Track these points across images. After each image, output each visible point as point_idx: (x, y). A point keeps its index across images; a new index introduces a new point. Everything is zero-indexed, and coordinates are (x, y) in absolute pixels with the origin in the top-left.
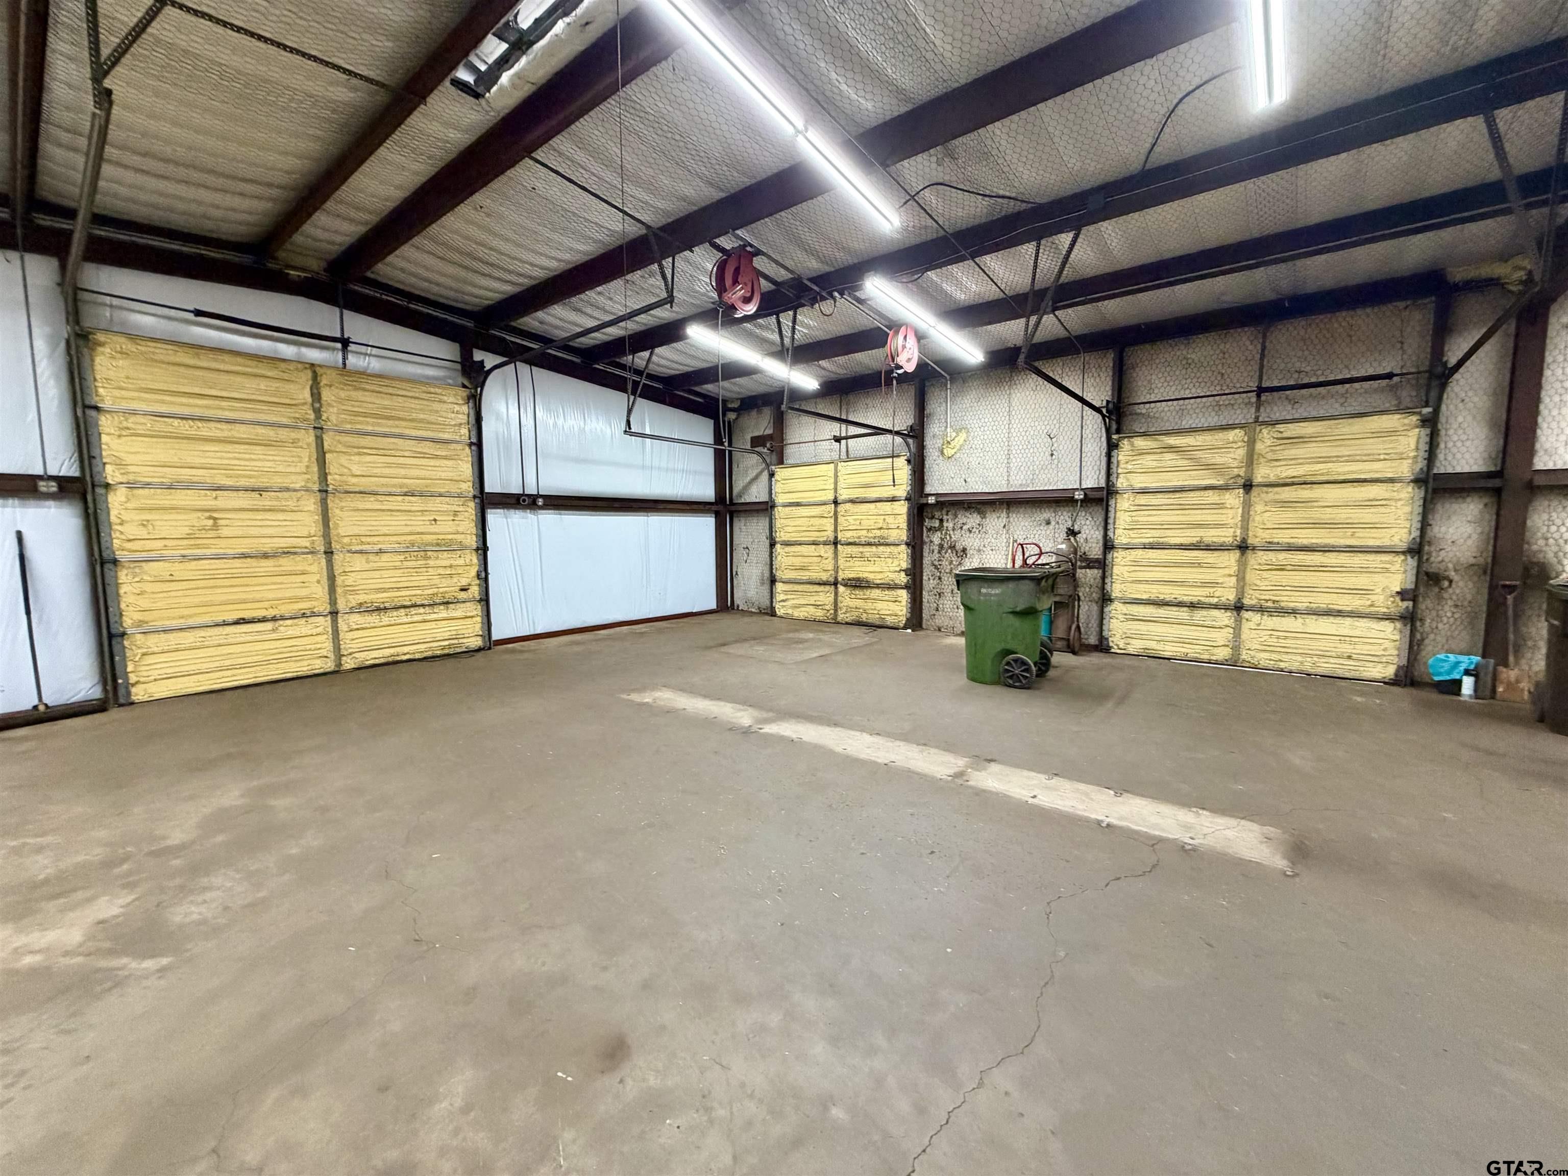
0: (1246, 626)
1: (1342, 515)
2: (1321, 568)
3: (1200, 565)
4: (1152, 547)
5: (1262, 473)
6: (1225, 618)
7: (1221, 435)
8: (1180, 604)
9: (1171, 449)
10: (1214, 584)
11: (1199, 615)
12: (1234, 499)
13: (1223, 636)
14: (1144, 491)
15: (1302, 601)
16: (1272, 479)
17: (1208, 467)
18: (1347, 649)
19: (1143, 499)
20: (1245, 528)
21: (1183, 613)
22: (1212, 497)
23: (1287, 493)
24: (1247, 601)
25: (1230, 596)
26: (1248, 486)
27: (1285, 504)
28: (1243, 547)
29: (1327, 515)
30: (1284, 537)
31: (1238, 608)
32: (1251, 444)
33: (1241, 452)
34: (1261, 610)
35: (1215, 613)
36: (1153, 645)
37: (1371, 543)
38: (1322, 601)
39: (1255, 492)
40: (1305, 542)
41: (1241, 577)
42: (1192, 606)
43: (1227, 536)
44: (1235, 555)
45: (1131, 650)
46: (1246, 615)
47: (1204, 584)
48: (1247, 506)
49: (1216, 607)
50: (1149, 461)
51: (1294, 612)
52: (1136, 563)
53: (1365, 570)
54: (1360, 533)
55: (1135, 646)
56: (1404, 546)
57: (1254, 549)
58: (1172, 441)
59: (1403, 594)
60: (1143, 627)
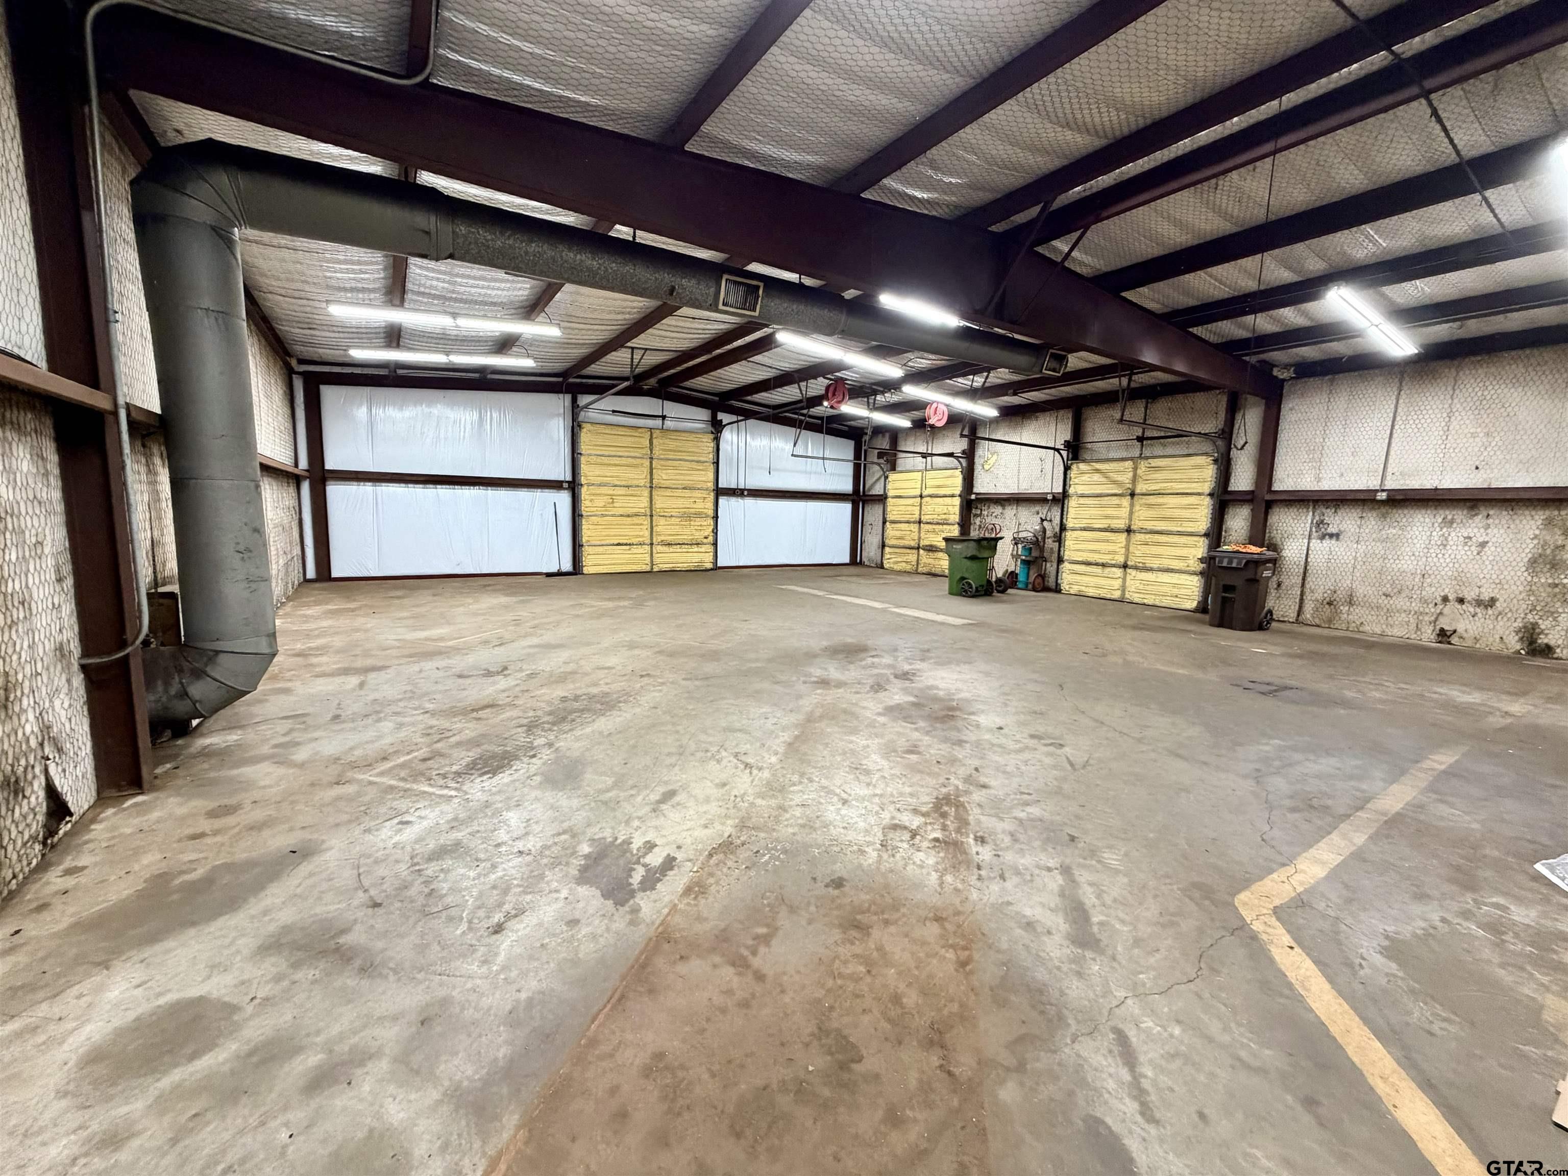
0: (1128, 578)
1: (1177, 513)
2: (1166, 544)
3: (1108, 541)
4: (1084, 529)
5: (1141, 488)
6: (1119, 572)
7: (1122, 464)
8: (1097, 564)
9: (1097, 471)
10: (1114, 553)
11: (1107, 570)
12: (1126, 501)
13: (1117, 583)
14: (1082, 496)
15: (1155, 563)
16: (1144, 491)
17: (1115, 482)
18: (1175, 591)
19: (1082, 501)
20: (1130, 519)
21: (1098, 570)
22: (1115, 501)
23: (1152, 500)
24: (1129, 563)
25: (1121, 559)
26: (1132, 495)
27: (1150, 506)
28: (1129, 531)
29: (1168, 513)
30: (1149, 525)
31: (1125, 566)
32: (1135, 469)
33: (1131, 475)
34: (1136, 568)
35: (1114, 569)
36: (1083, 588)
37: (1189, 530)
38: (1166, 563)
39: (1136, 498)
40: (1159, 528)
41: (1127, 548)
42: (1103, 565)
43: (1121, 524)
44: (1125, 535)
45: (1072, 592)
46: (1129, 571)
47: (1109, 553)
48: (1132, 505)
49: (1114, 566)
50: (1085, 478)
51: (1151, 570)
52: (1076, 539)
53: (1186, 546)
54: (1185, 524)
55: (1074, 590)
56: (1203, 532)
57: (1134, 532)
58: (1098, 466)
59: (1202, 560)
60: (1078, 577)
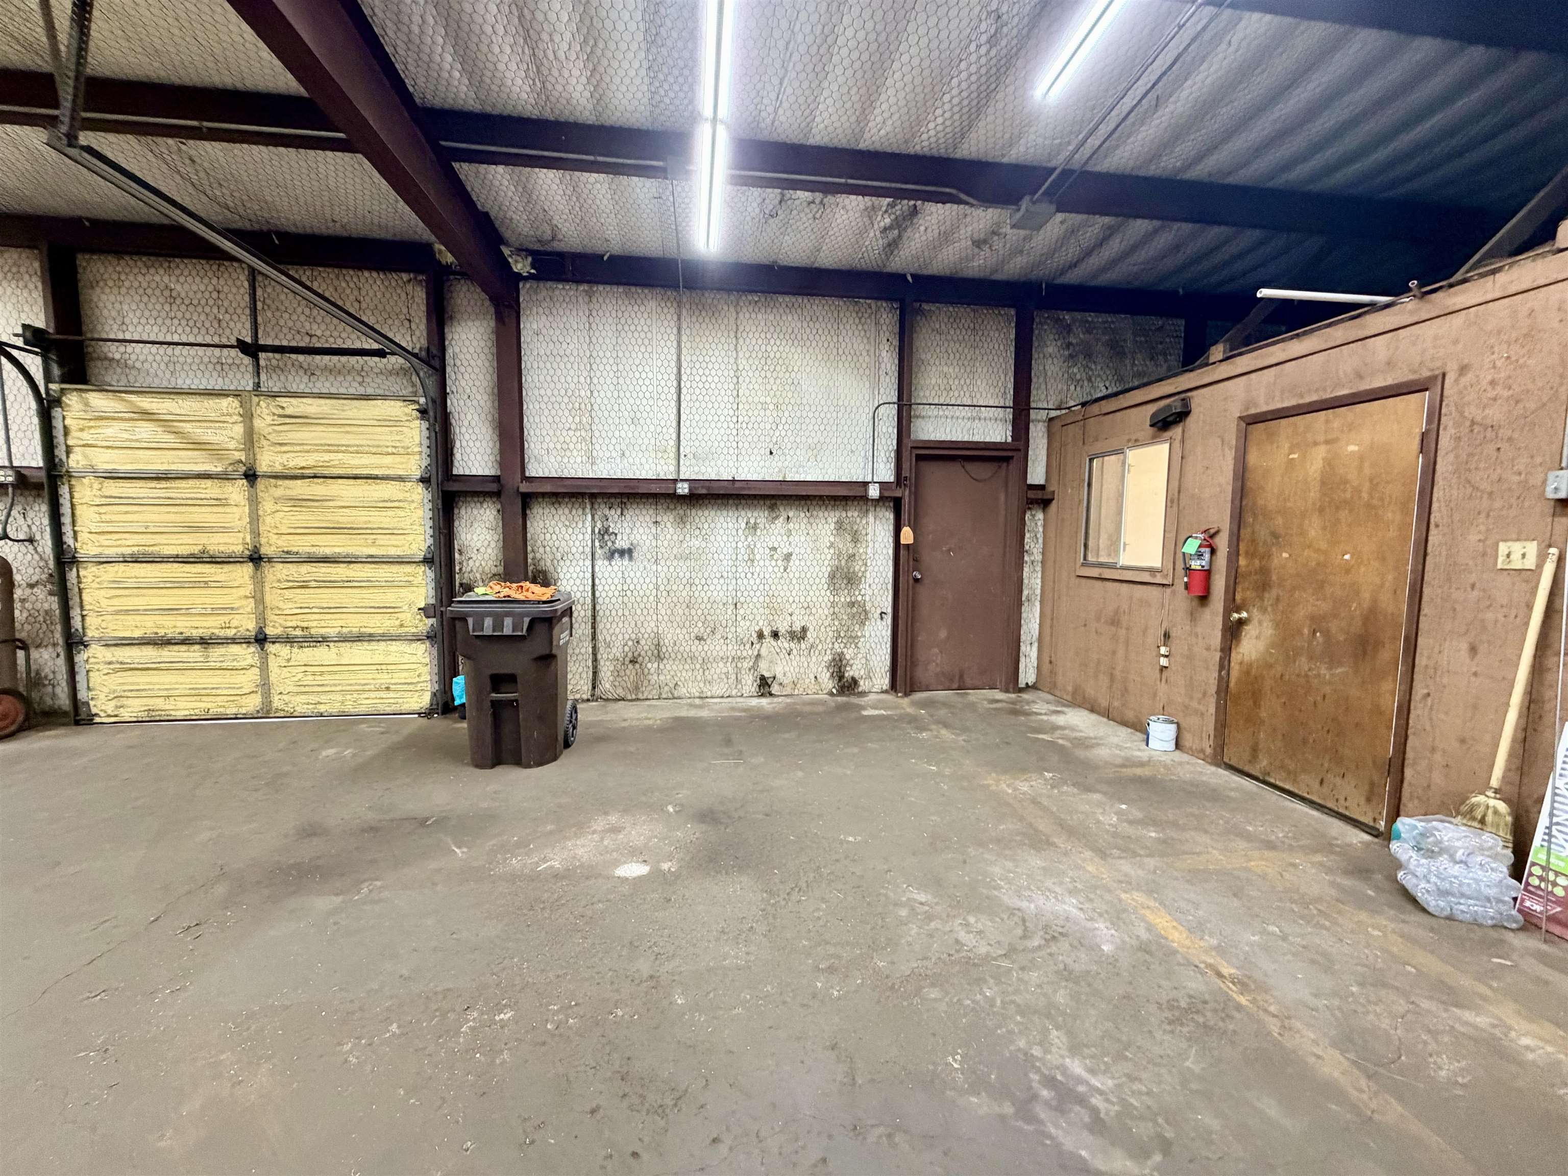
0: (273, 663)
1: (361, 518)
2: (347, 584)
3: (206, 585)
4: (135, 560)
5: (266, 461)
6: (247, 654)
7: (212, 403)
8: (186, 641)
9: (146, 415)
10: (230, 610)
11: (217, 652)
12: (237, 491)
13: (249, 679)
14: (113, 476)
15: (331, 626)
16: (278, 468)
17: (199, 446)
18: (384, 679)
19: (113, 488)
20: (256, 534)
21: (194, 654)
22: (210, 489)
23: (299, 488)
24: (269, 631)
25: (249, 626)
26: (251, 476)
27: (298, 502)
28: (256, 558)
29: (344, 518)
30: (303, 545)
31: (261, 639)
32: (248, 417)
33: (239, 430)
34: (288, 640)
35: (235, 649)
36: (160, 703)
37: (392, 552)
38: (354, 624)
39: (261, 484)
40: (328, 551)
41: (259, 598)
42: (204, 642)
43: (236, 544)
44: (249, 568)
45: (126, 715)
46: (271, 648)
47: (216, 611)
48: (254, 502)
49: (233, 641)
50: (112, 431)
51: (324, 640)
52: (117, 585)
53: (390, 585)
54: (382, 539)
55: (132, 709)
56: (420, 555)
57: (270, 560)
58: (146, 403)
59: (426, 611)
60: (142, 679)
